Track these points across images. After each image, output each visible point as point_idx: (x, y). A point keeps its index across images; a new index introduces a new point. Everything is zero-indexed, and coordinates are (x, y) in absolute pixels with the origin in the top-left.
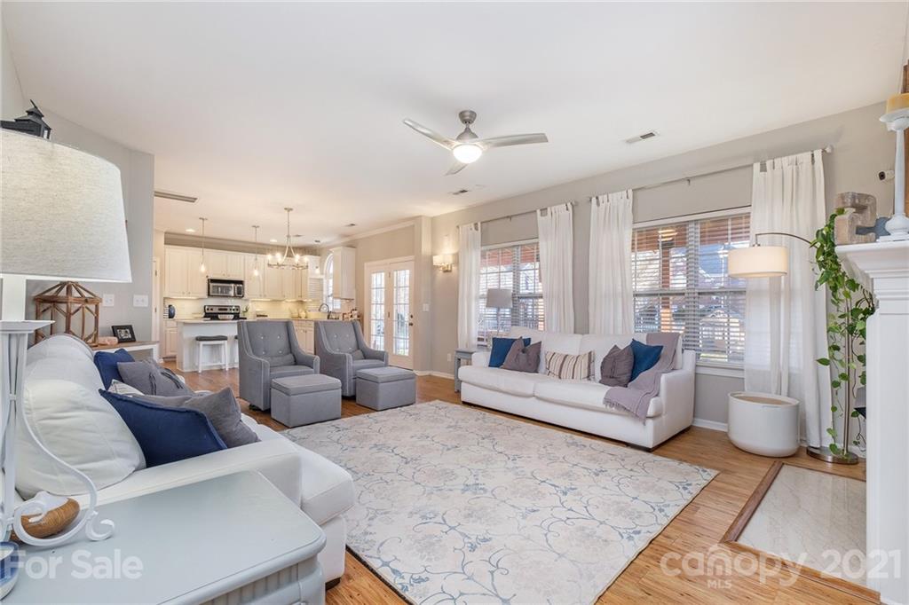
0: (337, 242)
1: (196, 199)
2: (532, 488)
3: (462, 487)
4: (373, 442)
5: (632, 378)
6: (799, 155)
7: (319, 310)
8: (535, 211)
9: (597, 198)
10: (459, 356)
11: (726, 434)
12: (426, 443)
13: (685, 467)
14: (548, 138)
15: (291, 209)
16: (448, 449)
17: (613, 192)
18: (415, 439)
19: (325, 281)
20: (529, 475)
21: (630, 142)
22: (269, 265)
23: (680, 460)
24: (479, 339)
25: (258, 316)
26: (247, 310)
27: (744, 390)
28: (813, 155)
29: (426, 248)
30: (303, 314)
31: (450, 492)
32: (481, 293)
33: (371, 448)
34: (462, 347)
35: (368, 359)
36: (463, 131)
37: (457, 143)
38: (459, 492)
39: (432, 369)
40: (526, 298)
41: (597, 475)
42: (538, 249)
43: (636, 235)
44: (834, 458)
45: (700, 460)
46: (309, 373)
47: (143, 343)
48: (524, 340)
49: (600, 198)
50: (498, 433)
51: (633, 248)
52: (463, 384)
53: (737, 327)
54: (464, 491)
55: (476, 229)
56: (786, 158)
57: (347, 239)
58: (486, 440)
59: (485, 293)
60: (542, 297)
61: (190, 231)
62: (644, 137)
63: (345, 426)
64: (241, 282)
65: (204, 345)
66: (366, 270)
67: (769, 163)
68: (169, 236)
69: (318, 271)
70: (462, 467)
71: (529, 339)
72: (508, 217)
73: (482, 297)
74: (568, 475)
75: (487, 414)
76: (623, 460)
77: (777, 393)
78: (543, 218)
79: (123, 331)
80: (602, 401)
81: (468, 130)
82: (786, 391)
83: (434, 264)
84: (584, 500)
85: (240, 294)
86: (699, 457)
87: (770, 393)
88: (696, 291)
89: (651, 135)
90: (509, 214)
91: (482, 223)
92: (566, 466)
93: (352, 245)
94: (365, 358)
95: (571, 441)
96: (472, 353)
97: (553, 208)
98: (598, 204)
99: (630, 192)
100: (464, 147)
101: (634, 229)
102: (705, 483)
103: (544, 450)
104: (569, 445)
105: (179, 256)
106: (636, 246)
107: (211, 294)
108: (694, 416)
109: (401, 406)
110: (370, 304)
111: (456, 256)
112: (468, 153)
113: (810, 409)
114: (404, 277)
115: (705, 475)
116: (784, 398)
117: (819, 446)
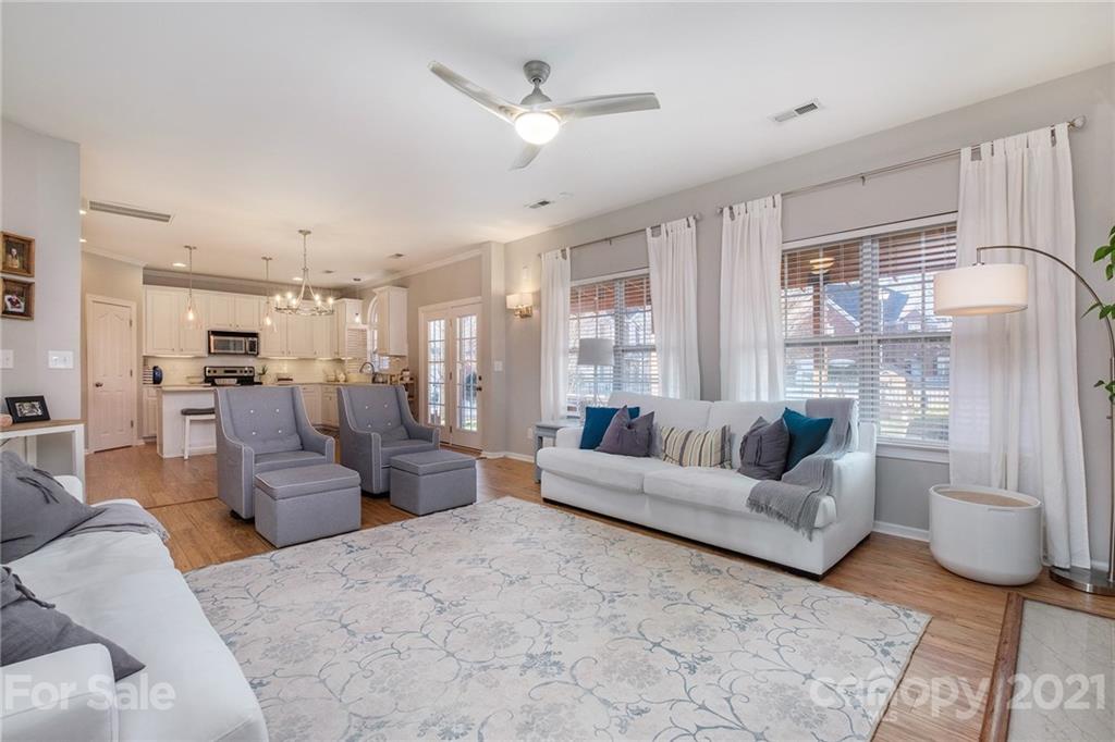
0: (384, 281)
1: (169, 217)
2: (638, 659)
3: (524, 660)
4: (396, 573)
5: (786, 468)
6: (1032, 134)
7: (361, 371)
8: (645, 230)
9: (731, 208)
10: (541, 433)
11: (927, 546)
12: (480, 571)
13: (875, 607)
14: (660, 103)
15: (309, 232)
16: (511, 583)
17: (752, 199)
18: (463, 564)
19: (369, 333)
20: (634, 632)
21: (780, 119)
22: (278, 309)
23: (866, 594)
24: (569, 409)
25: (279, 380)
26: (264, 373)
27: (949, 482)
28: (1053, 133)
29: (497, 285)
30: (342, 377)
31: (501, 672)
32: (571, 346)
33: (390, 584)
34: (546, 422)
35: (414, 438)
36: (531, 93)
37: (522, 110)
38: (517, 671)
39: (507, 448)
40: (633, 351)
41: (743, 628)
42: (648, 283)
43: (786, 259)
44: (1095, 588)
45: (896, 593)
46: (319, 462)
47: (58, 423)
48: (630, 409)
49: (735, 208)
50: (591, 551)
51: (783, 284)
52: (543, 473)
53: (902, 388)
54: (525, 668)
55: (564, 257)
56: (1010, 138)
57: (397, 277)
58: (572, 564)
59: (577, 345)
60: (654, 350)
61: (179, 265)
62: (801, 111)
63: (363, 544)
64: (255, 335)
65: (191, 421)
66: (421, 316)
67: (985, 148)
68: (148, 272)
69: (358, 319)
70: (528, 617)
71: (638, 409)
72: (606, 239)
73: (572, 351)
74: (695, 629)
75: (577, 517)
76: (780, 597)
77: (1000, 487)
78: (655, 239)
79: (26, 405)
80: (744, 500)
81: (537, 91)
82: (1016, 484)
83: (509, 307)
84: (725, 684)
85: (253, 350)
86: (895, 589)
87: (990, 486)
88: (875, 338)
89: (812, 107)
90: (608, 236)
91: (571, 249)
92: (692, 611)
93: (402, 283)
94: (410, 438)
95: (699, 563)
96: (557, 429)
97: (668, 224)
98: (732, 216)
99: (778, 198)
100: (531, 115)
101: (783, 251)
102: (914, 639)
103: (657, 580)
104: (696, 570)
105: (164, 300)
106: (786, 282)
107: (212, 351)
108: (875, 519)
109: (454, 508)
110: (427, 362)
111: (538, 294)
112: (538, 127)
113: (1055, 512)
114: (469, 327)
115: (909, 621)
116: (1011, 494)
117: (1068, 567)
